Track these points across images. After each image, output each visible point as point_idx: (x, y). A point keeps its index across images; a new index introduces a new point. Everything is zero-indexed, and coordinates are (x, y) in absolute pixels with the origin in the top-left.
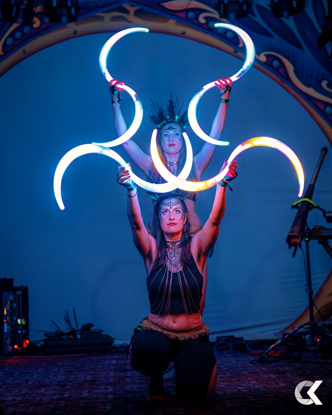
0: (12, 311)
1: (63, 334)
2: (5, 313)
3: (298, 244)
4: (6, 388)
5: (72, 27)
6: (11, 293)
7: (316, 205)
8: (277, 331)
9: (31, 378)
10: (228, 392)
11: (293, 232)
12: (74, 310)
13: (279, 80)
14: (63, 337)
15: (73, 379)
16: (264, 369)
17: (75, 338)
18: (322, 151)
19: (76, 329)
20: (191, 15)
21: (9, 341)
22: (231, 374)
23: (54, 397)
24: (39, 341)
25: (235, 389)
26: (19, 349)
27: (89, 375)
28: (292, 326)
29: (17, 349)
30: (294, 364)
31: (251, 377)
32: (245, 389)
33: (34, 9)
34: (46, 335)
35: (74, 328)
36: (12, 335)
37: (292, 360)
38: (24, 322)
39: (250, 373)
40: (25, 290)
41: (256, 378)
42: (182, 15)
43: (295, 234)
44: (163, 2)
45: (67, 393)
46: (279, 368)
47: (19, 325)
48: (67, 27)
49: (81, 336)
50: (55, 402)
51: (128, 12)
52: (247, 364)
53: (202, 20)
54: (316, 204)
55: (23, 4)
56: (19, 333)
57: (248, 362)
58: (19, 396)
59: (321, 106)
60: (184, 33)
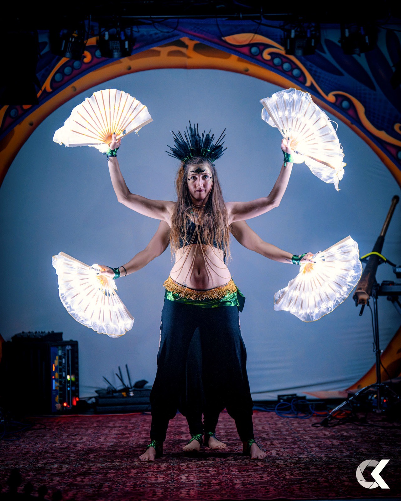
0: (61, 367)
1: (115, 391)
2: (54, 369)
3: (366, 302)
4: (52, 454)
5: (126, 62)
6: (60, 348)
7: (385, 260)
8: (342, 390)
9: (80, 441)
10: (288, 461)
11: (360, 289)
12: (126, 366)
13: (349, 122)
14: (115, 394)
15: (125, 443)
16: (327, 433)
17: (128, 395)
18: (393, 200)
19: (129, 386)
20: (254, 50)
21: (57, 398)
22: (292, 439)
23: (104, 465)
24: (90, 398)
25: (296, 458)
26: (68, 406)
27: (142, 438)
28: (358, 385)
29: (66, 407)
30: (359, 428)
31: (313, 443)
32: (307, 458)
33: (85, 42)
34: (96, 392)
35: (126, 386)
36: (61, 392)
37: (356, 423)
38: (73, 379)
39: (312, 438)
40: (74, 345)
41: (319, 445)
42: (245, 50)
43: (363, 291)
44: (224, 36)
45: (118, 460)
46: (343, 432)
47: (69, 382)
48: (121, 62)
49: (134, 393)
50: (104, 472)
51: (186, 46)
52: (309, 427)
53: (266, 56)
54: (385, 258)
55: (73, 37)
56: (68, 390)
57: (310, 425)
58: (66, 463)
59: (393, 151)
60: (247, 70)
